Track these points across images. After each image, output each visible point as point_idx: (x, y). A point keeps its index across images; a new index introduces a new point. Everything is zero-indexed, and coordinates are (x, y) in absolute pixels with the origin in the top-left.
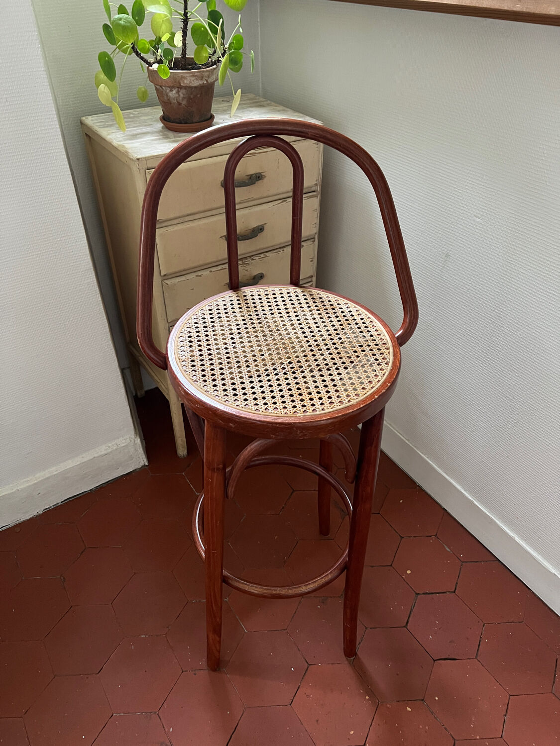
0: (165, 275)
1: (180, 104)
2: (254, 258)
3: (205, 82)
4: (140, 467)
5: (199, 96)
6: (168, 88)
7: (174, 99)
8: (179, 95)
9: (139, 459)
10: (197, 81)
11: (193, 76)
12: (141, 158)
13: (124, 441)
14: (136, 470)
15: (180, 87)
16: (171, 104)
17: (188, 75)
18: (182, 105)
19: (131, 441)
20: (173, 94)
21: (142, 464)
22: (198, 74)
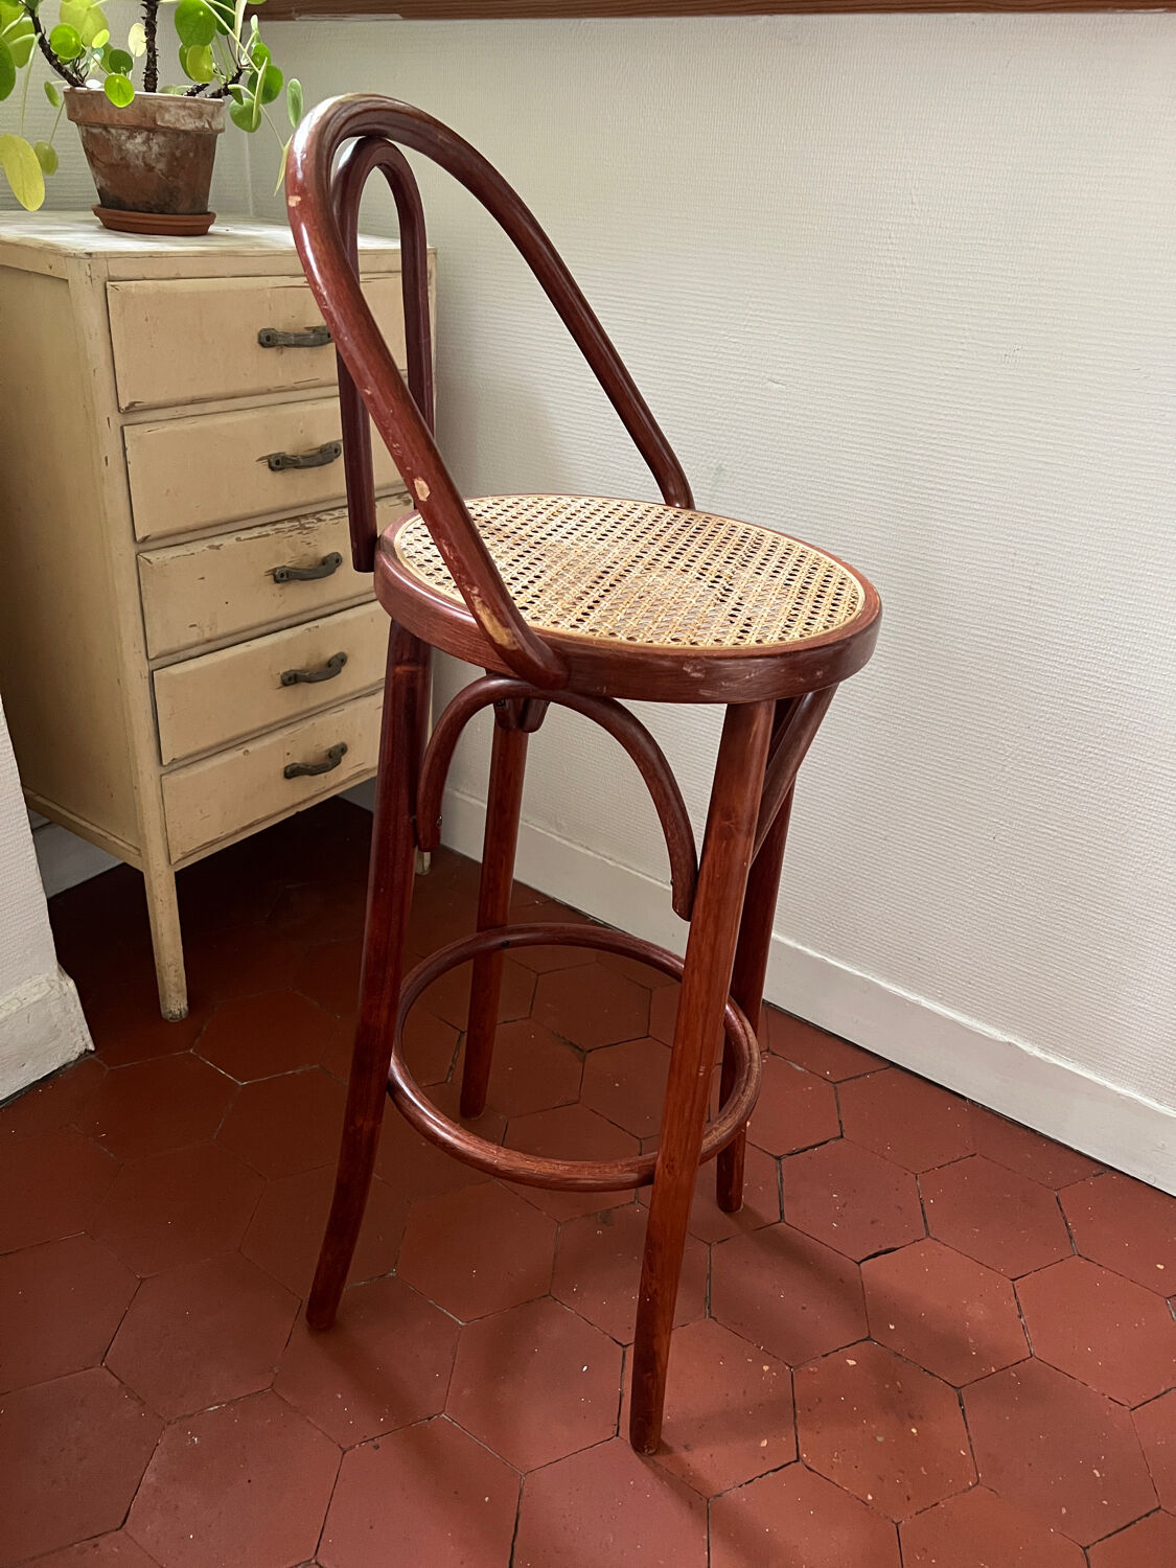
0: (145, 539)
1: (151, 169)
2: (324, 517)
3: (207, 126)
4: (77, 1056)
5: (191, 155)
6: (124, 132)
7: (137, 157)
8: (150, 148)
9: (74, 1038)
10: (192, 120)
11: (184, 107)
12: (96, 253)
13: (35, 990)
14: (64, 1066)
15: (153, 130)
16: (128, 167)
17: (172, 103)
18: (156, 170)
19: (52, 987)
20: (136, 144)
21: (79, 1049)
22: (194, 105)
